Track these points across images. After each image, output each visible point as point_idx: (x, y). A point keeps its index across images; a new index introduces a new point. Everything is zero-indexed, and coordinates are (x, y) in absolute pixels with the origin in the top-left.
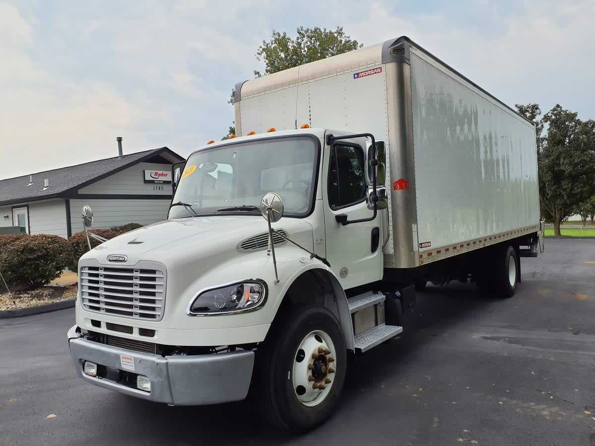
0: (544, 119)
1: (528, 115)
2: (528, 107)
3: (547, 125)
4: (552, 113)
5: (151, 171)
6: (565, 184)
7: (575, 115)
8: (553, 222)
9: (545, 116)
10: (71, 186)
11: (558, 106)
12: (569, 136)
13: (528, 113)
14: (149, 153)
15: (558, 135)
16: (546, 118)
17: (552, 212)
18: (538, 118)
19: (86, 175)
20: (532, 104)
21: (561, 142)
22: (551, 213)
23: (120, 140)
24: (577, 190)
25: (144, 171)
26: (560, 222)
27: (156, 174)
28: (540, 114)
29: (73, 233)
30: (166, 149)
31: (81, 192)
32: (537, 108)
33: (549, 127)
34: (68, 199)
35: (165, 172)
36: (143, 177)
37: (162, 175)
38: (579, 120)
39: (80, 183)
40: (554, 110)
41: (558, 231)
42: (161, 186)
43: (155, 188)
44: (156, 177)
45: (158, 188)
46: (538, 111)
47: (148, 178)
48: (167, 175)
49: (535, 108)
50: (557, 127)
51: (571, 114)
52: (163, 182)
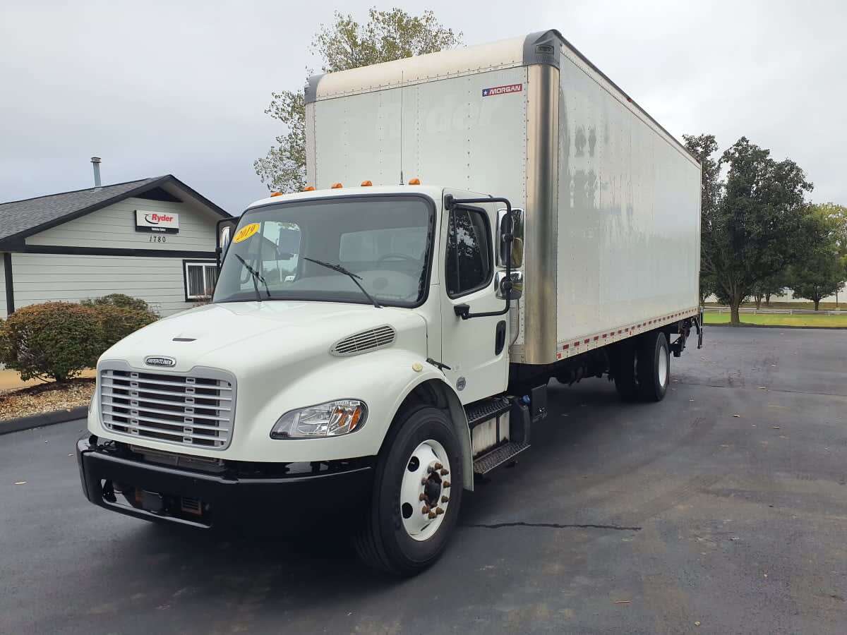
0: (723, 157)
1: (700, 149)
2: (700, 139)
3: (726, 167)
4: (735, 149)
5: (147, 212)
6: (749, 250)
7: (767, 152)
8: (730, 303)
9: (725, 153)
10: (14, 232)
11: (744, 139)
12: (757, 183)
13: (699, 148)
14: (144, 183)
15: (742, 181)
16: (727, 156)
17: (729, 288)
18: (715, 156)
19: (40, 215)
20: (705, 135)
21: (746, 191)
22: (728, 290)
23: (96, 162)
24: (766, 259)
25: (135, 212)
26: (740, 303)
27: (154, 216)
28: (716, 149)
29: (17, 306)
30: (171, 178)
31: (30, 241)
32: (713, 142)
33: (729, 169)
34: (9, 252)
35: (169, 215)
36: (133, 222)
37: (165, 219)
38: (771, 160)
39: (29, 227)
40: (738, 145)
41: (735, 315)
42: (162, 235)
43: (153, 239)
44: (154, 221)
45: (157, 239)
46: (713, 144)
47: (142, 222)
48: (171, 218)
49: (710, 139)
50: (741, 169)
51: (760, 151)
52: (164, 230)
